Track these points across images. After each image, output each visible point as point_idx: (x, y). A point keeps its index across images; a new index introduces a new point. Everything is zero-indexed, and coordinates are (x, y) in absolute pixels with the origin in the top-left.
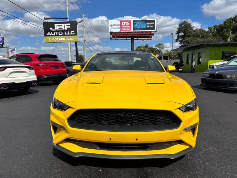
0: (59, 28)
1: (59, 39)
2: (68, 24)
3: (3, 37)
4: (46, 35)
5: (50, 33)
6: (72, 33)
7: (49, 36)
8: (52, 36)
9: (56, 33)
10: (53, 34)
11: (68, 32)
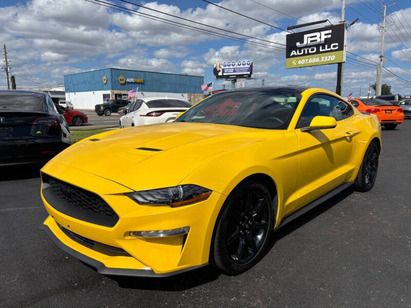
0: (311, 41)
1: (308, 61)
2: (327, 32)
3: (252, 63)
4: (288, 56)
5: (295, 52)
6: (334, 46)
7: (294, 56)
8: (298, 56)
9: (304, 51)
10: (300, 52)
11: (326, 46)
